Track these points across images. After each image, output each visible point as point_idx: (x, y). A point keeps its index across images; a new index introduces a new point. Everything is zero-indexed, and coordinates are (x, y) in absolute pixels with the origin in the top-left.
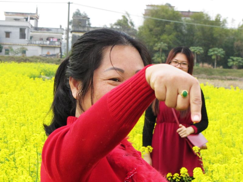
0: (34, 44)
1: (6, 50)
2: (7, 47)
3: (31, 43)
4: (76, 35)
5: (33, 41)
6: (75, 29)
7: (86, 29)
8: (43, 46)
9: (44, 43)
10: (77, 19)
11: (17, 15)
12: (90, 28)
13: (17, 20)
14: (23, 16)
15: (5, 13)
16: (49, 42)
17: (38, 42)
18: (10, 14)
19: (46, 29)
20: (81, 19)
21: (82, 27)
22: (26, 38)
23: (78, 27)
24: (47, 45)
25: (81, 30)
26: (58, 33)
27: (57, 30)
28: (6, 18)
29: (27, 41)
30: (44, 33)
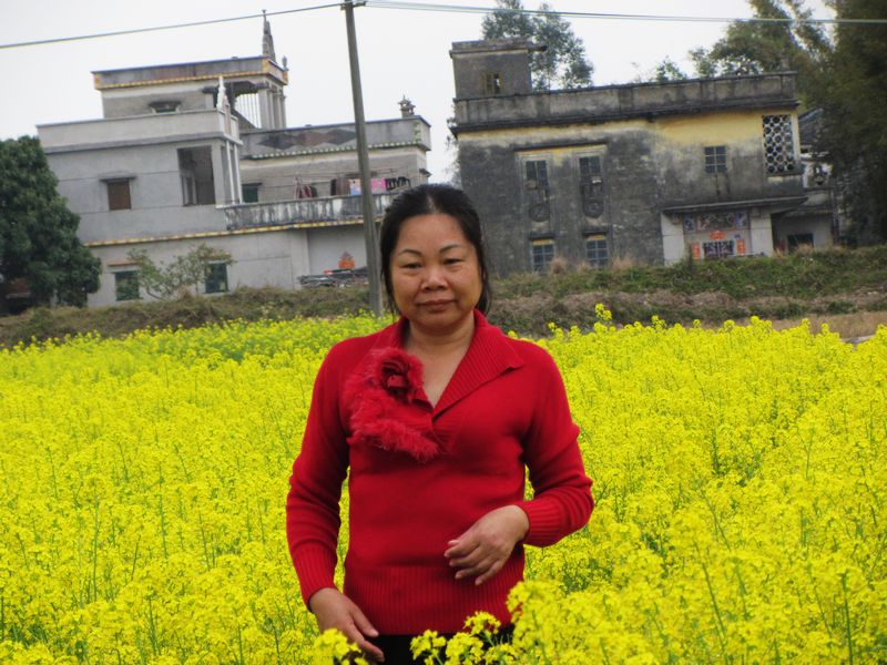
0: (262, 224)
1: (119, 276)
2: (121, 257)
3: (250, 223)
4: (483, 145)
5: (258, 209)
6: (474, 116)
7: (530, 108)
8: (315, 225)
9: (315, 214)
10: (479, 59)
11: (161, 81)
12: (553, 98)
13: (168, 107)
14: (197, 81)
15: (98, 76)
16: (344, 202)
17: (286, 210)
18: (124, 80)
19: (326, 131)
20: (500, 53)
21: (508, 97)
22: (217, 200)
23: (487, 105)
24: (333, 220)
25: (502, 118)
26: (396, 147)
27: (389, 130)
28: (106, 103)
29: (227, 215)
30: (318, 154)
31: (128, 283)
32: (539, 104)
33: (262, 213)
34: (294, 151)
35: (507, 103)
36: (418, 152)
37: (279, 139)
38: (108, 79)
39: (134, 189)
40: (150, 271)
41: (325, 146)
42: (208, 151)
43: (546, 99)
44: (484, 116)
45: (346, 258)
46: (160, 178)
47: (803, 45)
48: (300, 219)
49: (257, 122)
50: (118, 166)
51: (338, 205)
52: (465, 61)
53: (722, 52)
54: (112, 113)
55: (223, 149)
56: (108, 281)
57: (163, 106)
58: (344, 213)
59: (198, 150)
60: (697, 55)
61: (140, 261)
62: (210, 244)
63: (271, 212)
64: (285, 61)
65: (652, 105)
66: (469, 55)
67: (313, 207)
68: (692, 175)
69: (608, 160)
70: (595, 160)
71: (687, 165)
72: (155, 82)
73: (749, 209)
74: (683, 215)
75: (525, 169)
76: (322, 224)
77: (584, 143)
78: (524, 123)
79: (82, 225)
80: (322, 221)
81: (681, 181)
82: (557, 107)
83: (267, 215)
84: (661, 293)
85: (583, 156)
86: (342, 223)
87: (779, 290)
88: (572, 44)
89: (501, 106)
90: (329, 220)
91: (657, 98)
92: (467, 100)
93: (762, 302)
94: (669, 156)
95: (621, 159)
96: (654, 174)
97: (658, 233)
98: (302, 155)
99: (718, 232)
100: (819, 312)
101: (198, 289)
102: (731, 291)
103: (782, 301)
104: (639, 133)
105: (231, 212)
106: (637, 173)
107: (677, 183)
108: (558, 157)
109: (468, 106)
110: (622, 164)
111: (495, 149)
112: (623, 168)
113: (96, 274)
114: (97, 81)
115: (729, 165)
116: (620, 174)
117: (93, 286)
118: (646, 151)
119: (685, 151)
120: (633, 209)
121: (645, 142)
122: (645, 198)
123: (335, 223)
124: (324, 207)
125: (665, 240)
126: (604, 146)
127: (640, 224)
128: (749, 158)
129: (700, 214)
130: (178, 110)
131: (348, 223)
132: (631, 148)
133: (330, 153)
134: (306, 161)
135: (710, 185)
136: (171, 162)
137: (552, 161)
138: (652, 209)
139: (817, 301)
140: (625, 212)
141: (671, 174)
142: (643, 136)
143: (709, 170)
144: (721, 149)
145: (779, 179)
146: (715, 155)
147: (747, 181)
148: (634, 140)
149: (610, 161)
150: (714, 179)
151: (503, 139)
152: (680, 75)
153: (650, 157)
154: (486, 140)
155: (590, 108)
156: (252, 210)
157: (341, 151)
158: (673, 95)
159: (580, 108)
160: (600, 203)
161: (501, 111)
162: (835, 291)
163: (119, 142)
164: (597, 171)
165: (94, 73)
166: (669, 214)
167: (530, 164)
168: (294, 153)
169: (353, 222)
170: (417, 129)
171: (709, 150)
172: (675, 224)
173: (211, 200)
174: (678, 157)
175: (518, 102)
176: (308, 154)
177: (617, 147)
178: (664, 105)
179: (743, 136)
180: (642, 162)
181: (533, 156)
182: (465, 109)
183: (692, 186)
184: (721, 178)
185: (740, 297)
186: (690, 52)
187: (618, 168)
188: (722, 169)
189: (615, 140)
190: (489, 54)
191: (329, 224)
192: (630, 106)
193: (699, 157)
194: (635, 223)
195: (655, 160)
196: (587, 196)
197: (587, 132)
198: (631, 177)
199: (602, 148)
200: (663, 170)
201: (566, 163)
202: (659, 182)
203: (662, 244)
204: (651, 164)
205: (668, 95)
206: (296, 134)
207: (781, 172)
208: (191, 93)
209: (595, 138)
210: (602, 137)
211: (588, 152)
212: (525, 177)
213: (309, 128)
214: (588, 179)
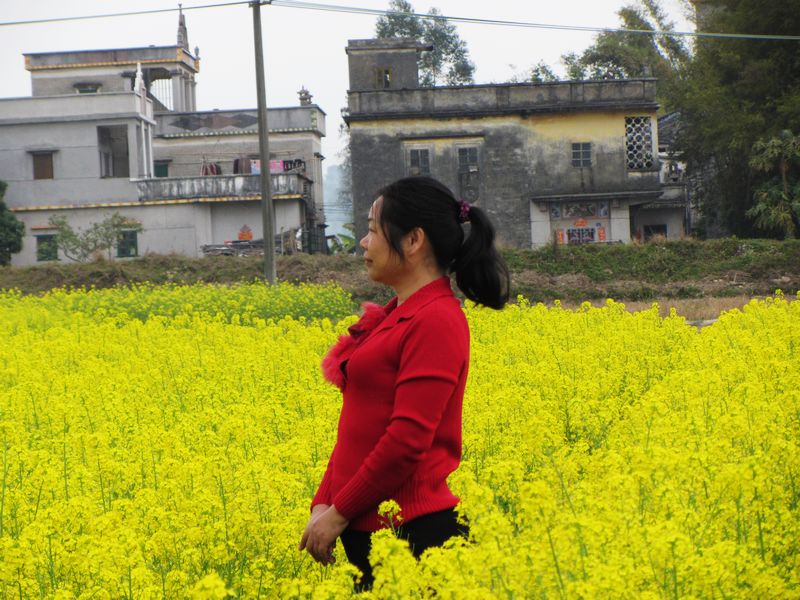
0: (171, 197)
1: (41, 239)
2: (43, 221)
3: (160, 196)
4: (372, 133)
5: (167, 183)
6: (365, 107)
7: (416, 102)
8: (218, 200)
9: (219, 189)
10: (371, 56)
11: (85, 65)
12: (437, 95)
13: (90, 88)
14: (117, 66)
15: (29, 58)
16: (245, 180)
17: (193, 186)
18: (52, 62)
19: (231, 115)
20: (391, 51)
21: (396, 91)
22: (131, 173)
23: (377, 97)
24: (235, 196)
25: (391, 110)
26: (294, 132)
27: (288, 117)
28: (35, 82)
29: (140, 187)
30: (223, 136)
31: (48, 245)
32: (425, 98)
33: (171, 187)
34: (202, 132)
35: (396, 96)
36: (313, 138)
37: (189, 121)
38: (37, 61)
39: (57, 162)
40: (68, 235)
41: (230, 129)
42: (124, 129)
43: (431, 94)
44: (374, 107)
45: (245, 231)
46: (80, 152)
47: (665, 55)
48: (205, 193)
49: (170, 105)
50: (43, 140)
51: (239, 182)
52: (359, 57)
53: (591, 58)
54: (40, 92)
55: (138, 128)
56: (30, 243)
57: (86, 87)
58: (245, 190)
59: (116, 127)
60: (568, 60)
61: (60, 226)
62: (123, 213)
63: (179, 186)
64: (197, 50)
65: (527, 103)
66: (363, 52)
67: (217, 183)
68: (560, 168)
69: (484, 151)
70: (473, 150)
71: (556, 158)
72: (80, 65)
73: (610, 200)
74: (551, 203)
75: (409, 157)
76: (225, 199)
77: (464, 135)
78: (410, 115)
79: (8, 191)
80: (224, 196)
81: (550, 173)
82: (441, 102)
83: (175, 189)
84: (527, 273)
85: (462, 147)
86: (242, 199)
87: (634, 275)
88: (456, 46)
89: (390, 99)
90: (231, 195)
91: (531, 97)
92: (360, 93)
93: (618, 285)
94: (540, 151)
95: (497, 151)
96: (526, 165)
97: (527, 219)
98: (209, 136)
99: (581, 220)
100: (669, 296)
101: (111, 253)
102: (590, 274)
103: (636, 285)
104: (514, 128)
105: (144, 185)
106: (510, 164)
107: (546, 174)
108: (439, 147)
109: (360, 97)
110: (497, 156)
111: (383, 138)
112: (498, 159)
113: (20, 236)
114: (27, 62)
115: (593, 160)
116: (495, 164)
117: (16, 247)
118: (519, 144)
119: (554, 146)
120: (505, 196)
121: (519, 136)
122: (516, 187)
123: (237, 199)
124: (227, 183)
125: (533, 225)
126: (482, 139)
127: (511, 210)
128: (611, 154)
129: (567, 203)
130: (99, 92)
131: (248, 199)
132: (506, 142)
133: (234, 135)
134: (212, 142)
135: (575, 178)
136: (91, 138)
137: (433, 150)
138: (522, 197)
139: (668, 286)
140: (498, 199)
141: (541, 166)
142: (517, 131)
143: (575, 164)
144: (587, 146)
145: (638, 175)
146: (581, 152)
147: (609, 175)
148: (509, 135)
149: (486, 152)
150: (579, 172)
151: (391, 129)
152: (553, 77)
153: (522, 150)
154: (375, 129)
155: (471, 104)
156: (162, 184)
157: (244, 134)
158: (545, 95)
159: (461, 103)
160: (476, 189)
161: (391, 104)
162: (684, 277)
163: (45, 118)
164: (474, 160)
165: (25, 55)
166: (538, 202)
167: (414, 152)
168: (202, 134)
169: (253, 198)
170: (313, 116)
171: (575, 146)
172: (542, 211)
173: (126, 174)
174: (548, 151)
175: (406, 96)
176: (214, 136)
177: (493, 140)
178: (538, 103)
179: (607, 134)
180: (515, 155)
181: (417, 145)
182: (357, 101)
183: (559, 177)
184: (586, 171)
185: (598, 279)
186: (562, 57)
187: (493, 159)
188: (587, 163)
189: (491, 133)
190: (381, 51)
191: (231, 199)
192: (506, 103)
193: (566, 152)
194: (507, 209)
195: (527, 153)
196: (464, 183)
197: (466, 125)
198: (504, 168)
199: (480, 141)
200: (534, 162)
201: (447, 152)
202: (530, 172)
203: (530, 228)
204: (524, 156)
205: (540, 95)
206: (205, 117)
207: (640, 168)
208: (112, 76)
209: (473, 132)
210: (480, 130)
211: (467, 143)
212: (409, 163)
213: (216, 112)
214: (466, 167)
